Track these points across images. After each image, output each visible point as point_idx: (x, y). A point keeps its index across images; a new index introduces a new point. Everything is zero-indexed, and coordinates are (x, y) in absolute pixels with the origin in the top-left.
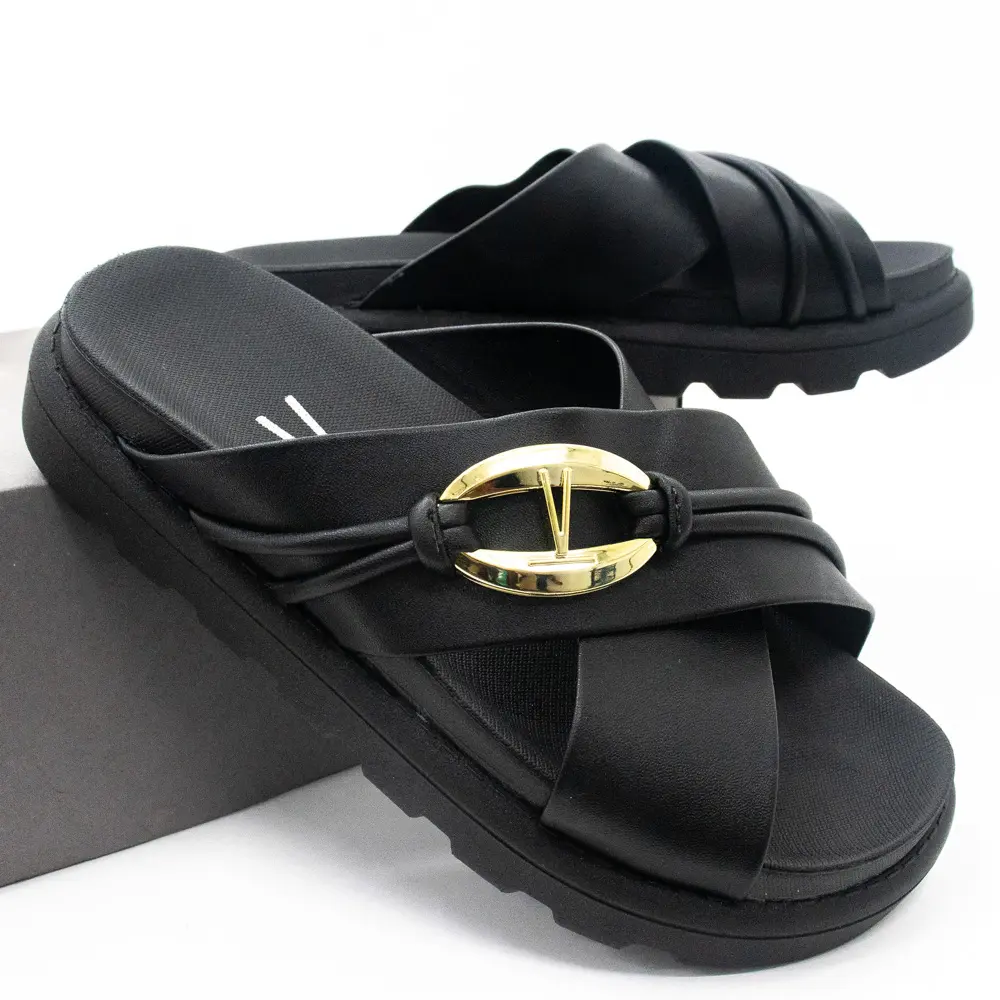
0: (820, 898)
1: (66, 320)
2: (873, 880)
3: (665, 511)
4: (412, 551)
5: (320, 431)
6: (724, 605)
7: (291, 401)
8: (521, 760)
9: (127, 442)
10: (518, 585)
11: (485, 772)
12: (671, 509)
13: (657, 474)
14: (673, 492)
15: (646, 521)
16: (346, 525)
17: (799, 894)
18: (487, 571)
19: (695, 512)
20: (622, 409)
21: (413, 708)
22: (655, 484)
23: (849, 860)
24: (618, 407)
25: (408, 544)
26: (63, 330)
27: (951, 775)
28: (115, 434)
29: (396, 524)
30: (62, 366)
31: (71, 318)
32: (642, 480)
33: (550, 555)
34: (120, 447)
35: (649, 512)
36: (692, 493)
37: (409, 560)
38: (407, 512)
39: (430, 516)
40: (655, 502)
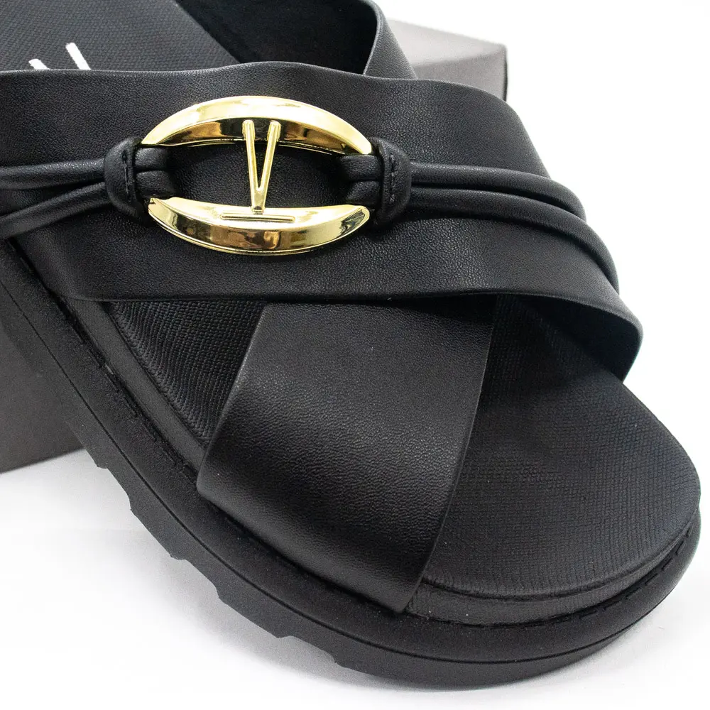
0: (496, 626)
2: (562, 617)
3: (379, 177)
4: (103, 194)
7: (71, 47)
8: (189, 427)
10: (211, 238)
11: (159, 433)
12: (387, 175)
13: (379, 141)
14: (390, 159)
15: (359, 187)
17: (467, 617)
19: (414, 185)
20: (364, 75)
21: (102, 358)
22: (375, 151)
23: (531, 592)
24: (362, 73)
25: (101, 185)
29: (91, 165)
33: (244, 211)
35: (365, 178)
36: (418, 166)
37: (101, 202)
38: (104, 155)
39: (125, 159)
40: (372, 166)
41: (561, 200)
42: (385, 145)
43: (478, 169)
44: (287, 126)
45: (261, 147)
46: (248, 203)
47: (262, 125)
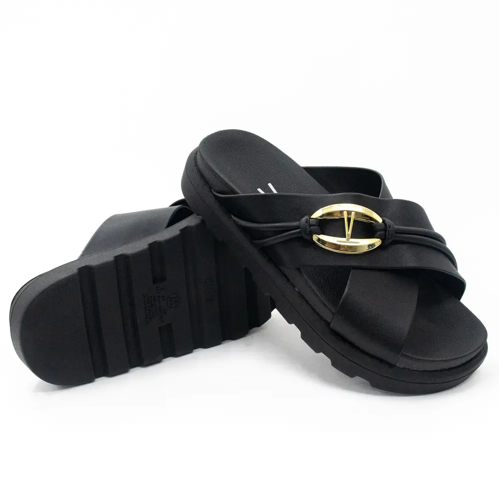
1: (200, 150)
3: (385, 230)
4: (299, 232)
5: (275, 192)
6: (404, 265)
7: (270, 185)
9: (214, 191)
12: (388, 230)
13: (385, 219)
14: (389, 225)
15: (379, 233)
16: (280, 222)
18: (324, 242)
19: (396, 233)
21: (294, 287)
22: (384, 221)
24: (378, 197)
25: (299, 230)
26: (198, 153)
27: (486, 338)
28: (211, 188)
29: (295, 224)
30: (196, 165)
31: (201, 150)
32: (380, 220)
33: (344, 239)
34: (212, 193)
35: (381, 230)
36: (396, 227)
37: (300, 235)
38: (299, 220)
39: (307, 222)
40: (383, 227)
41: (439, 239)
42: (387, 220)
43: (413, 228)
44: (357, 213)
45: (349, 220)
46: (345, 237)
47: (349, 213)
